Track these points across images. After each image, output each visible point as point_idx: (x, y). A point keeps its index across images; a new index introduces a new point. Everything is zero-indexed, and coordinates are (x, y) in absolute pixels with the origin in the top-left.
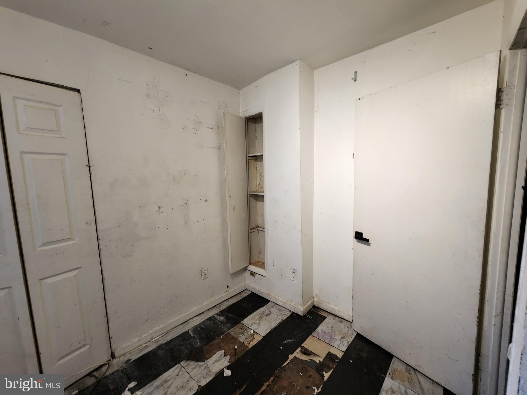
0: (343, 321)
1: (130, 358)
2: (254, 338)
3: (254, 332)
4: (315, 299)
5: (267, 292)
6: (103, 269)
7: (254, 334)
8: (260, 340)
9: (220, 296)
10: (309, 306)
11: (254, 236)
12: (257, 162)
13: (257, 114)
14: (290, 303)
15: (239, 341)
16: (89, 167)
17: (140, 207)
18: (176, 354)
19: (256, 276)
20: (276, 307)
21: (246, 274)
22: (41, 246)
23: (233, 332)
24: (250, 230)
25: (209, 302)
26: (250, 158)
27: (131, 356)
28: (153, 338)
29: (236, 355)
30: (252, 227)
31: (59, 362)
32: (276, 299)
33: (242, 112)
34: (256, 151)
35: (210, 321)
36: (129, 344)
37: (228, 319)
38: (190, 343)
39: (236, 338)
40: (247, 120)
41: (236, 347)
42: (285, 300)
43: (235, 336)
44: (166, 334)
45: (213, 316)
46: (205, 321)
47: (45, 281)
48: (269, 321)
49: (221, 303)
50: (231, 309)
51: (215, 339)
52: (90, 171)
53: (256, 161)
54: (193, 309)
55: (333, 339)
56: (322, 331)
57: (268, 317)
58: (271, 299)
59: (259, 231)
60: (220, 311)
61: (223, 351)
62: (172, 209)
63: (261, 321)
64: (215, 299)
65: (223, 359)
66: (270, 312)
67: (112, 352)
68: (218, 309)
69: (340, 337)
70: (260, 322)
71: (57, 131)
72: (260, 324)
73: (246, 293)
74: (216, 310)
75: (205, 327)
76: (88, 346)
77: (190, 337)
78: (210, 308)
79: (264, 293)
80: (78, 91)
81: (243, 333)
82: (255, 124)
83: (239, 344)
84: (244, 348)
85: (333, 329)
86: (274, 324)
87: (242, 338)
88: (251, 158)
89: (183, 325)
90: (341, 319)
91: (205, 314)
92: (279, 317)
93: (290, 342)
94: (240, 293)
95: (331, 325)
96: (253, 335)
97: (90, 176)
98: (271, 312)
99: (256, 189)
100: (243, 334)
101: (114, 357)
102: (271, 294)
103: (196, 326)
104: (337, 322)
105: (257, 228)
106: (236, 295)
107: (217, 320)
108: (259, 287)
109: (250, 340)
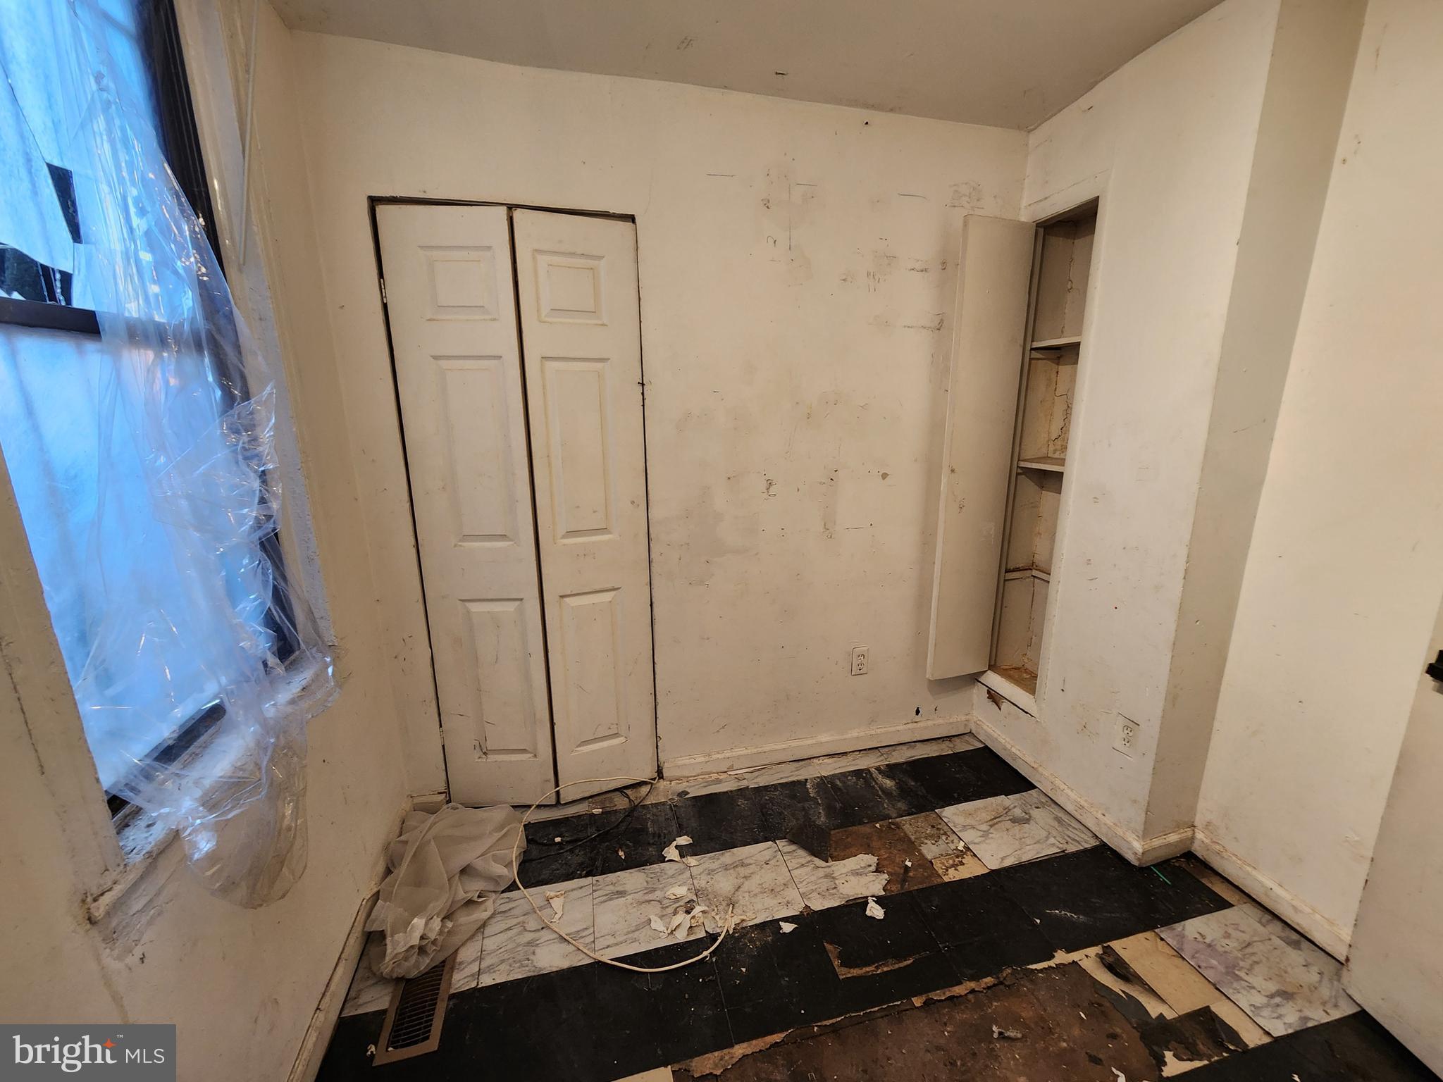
0: (1305, 944)
1: (687, 790)
2: (962, 863)
3: (968, 849)
4: (1200, 835)
5: (1029, 759)
6: (653, 600)
7: (965, 853)
8: (980, 874)
9: (892, 729)
10: (1167, 845)
11: (1018, 592)
12: (1060, 367)
13: (1079, 207)
14: (1100, 816)
15: (919, 851)
16: (643, 385)
17: (729, 478)
18: (772, 819)
19: (1005, 706)
20: (1051, 810)
21: (974, 691)
22: (564, 537)
23: (911, 825)
24: (1006, 572)
25: (862, 734)
26: (1035, 355)
27: (690, 787)
28: (731, 768)
29: (904, 881)
30: (1011, 566)
31: (581, 748)
32: (1055, 788)
33: (1030, 205)
34: (1062, 332)
35: (858, 779)
36: (687, 762)
37: (904, 791)
38: (804, 809)
39: (913, 843)
40: (1041, 231)
41: (911, 863)
42: (1086, 801)
43: (913, 838)
44: (759, 770)
45: (868, 771)
46: (848, 774)
47: (567, 600)
48: (1017, 837)
49: (894, 747)
50: (915, 767)
51: (862, 823)
52: (643, 394)
53: (1058, 364)
54: (824, 738)
55: (1239, 978)
56: (1200, 938)
57: (1017, 828)
58: (1040, 782)
59: (1037, 581)
60: (887, 765)
61: (875, 859)
62: (798, 490)
63: (993, 828)
64: (879, 731)
65: (872, 876)
66: (1027, 816)
67: (658, 766)
68: (882, 758)
69: (1272, 987)
70: (992, 830)
71: (595, 312)
72: (988, 835)
73: (967, 742)
74: (878, 757)
75: (842, 788)
76: (622, 738)
77: (806, 797)
78: (865, 750)
79: (1020, 760)
80: (632, 219)
81: (935, 838)
82: (1070, 241)
83: (919, 860)
84: (930, 876)
85: (1249, 950)
86: (1030, 853)
87: (930, 850)
88: (1041, 354)
89: (796, 764)
90: (1295, 936)
91: (850, 757)
92: (1052, 840)
93: (1069, 920)
94: (949, 738)
95: (1246, 937)
96: (961, 854)
97: (643, 405)
98: (1030, 817)
99: (1044, 450)
100: (936, 841)
101: (661, 776)
102: (1040, 769)
103: (824, 777)
104: (1273, 937)
105: (1031, 569)
106: (939, 738)
107: (877, 784)
108: (1007, 739)
109: (951, 862)
